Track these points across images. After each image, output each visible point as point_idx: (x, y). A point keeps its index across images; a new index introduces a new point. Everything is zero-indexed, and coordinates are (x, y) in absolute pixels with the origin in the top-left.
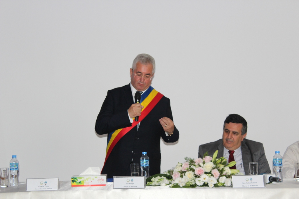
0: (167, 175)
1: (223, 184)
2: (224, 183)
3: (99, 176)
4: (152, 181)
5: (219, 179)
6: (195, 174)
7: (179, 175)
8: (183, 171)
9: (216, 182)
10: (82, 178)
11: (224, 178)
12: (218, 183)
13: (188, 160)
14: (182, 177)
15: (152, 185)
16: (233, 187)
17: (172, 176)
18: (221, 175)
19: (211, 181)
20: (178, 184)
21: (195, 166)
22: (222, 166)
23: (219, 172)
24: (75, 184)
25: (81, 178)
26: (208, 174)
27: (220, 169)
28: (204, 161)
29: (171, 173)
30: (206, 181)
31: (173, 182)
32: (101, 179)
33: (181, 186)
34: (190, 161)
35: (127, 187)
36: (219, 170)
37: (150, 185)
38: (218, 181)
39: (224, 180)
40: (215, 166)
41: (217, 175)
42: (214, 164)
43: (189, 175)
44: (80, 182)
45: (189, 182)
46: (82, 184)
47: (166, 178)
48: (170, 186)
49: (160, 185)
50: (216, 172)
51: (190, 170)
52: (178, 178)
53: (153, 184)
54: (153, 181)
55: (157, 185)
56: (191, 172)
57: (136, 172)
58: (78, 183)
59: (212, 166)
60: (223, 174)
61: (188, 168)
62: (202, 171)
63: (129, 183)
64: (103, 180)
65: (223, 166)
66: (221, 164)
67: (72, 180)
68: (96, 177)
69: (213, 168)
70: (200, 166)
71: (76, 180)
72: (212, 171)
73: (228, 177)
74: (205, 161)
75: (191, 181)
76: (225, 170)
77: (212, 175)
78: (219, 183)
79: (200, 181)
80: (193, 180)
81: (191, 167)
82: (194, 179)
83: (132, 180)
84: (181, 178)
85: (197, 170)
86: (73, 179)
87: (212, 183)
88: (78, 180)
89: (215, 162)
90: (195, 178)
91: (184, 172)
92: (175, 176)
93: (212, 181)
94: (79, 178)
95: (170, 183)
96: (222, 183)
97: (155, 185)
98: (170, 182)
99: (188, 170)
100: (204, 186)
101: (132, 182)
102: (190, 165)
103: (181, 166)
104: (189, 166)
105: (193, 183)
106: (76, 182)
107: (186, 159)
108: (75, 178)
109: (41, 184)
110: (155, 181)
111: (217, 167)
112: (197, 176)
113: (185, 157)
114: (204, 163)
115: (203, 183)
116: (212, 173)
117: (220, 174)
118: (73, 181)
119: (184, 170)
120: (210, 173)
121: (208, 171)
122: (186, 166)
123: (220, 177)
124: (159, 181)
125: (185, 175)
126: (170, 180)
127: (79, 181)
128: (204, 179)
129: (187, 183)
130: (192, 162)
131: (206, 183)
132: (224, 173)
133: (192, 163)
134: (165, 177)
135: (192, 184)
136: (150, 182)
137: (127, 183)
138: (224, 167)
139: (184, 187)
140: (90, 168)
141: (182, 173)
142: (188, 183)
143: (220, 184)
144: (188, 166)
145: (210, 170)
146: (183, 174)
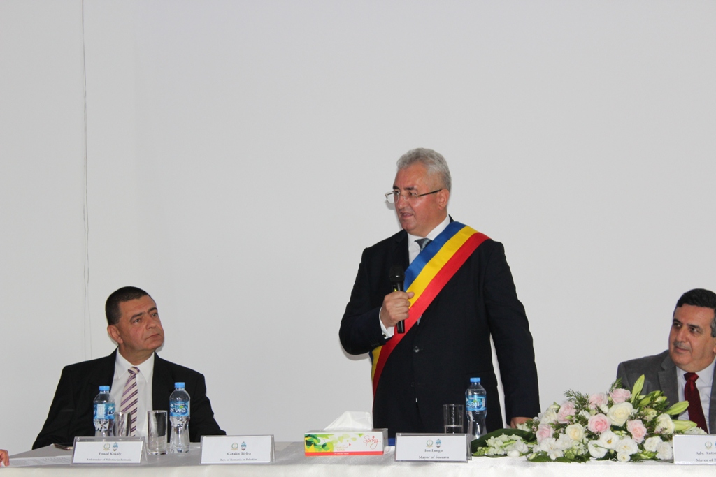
0: (525, 432)
1: (652, 455)
2: (656, 452)
3: (368, 431)
4: (488, 446)
5: (644, 442)
6: (588, 431)
7: (552, 431)
8: (560, 422)
9: (635, 450)
10: (329, 437)
11: (657, 439)
12: (640, 451)
13: (573, 397)
14: (556, 436)
15: (487, 456)
16: (676, 462)
17: (535, 435)
18: (651, 433)
19: (625, 447)
20: (547, 453)
21: (589, 411)
22: (652, 413)
23: (646, 427)
24: (312, 449)
25: (325, 436)
26: (617, 432)
27: (649, 418)
28: (610, 399)
29: (533, 427)
30: (612, 447)
31: (537, 449)
32: (371, 438)
33: (553, 457)
34: (579, 401)
35: (426, 459)
36: (644, 422)
37: (484, 455)
38: (641, 446)
39: (656, 445)
40: (636, 411)
41: (640, 432)
42: (635, 407)
43: (575, 433)
44: (324, 446)
45: (572, 449)
46: (329, 449)
47: (521, 438)
48: (528, 459)
49: (505, 455)
50: (638, 427)
51: (577, 422)
52: (548, 439)
53: (491, 451)
54: (491, 446)
55: (501, 456)
56: (578, 426)
57: (455, 424)
58: (321, 447)
59: (629, 411)
60: (655, 432)
61: (572, 416)
62: (605, 423)
63: (430, 449)
64: (376, 441)
65: (656, 412)
66: (652, 407)
67: (306, 441)
68: (360, 434)
69: (631, 418)
70: (600, 411)
71: (315, 441)
72: (628, 424)
73: (667, 438)
74: (613, 400)
75: (578, 447)
76: (659, 423)
77: (629, 434)
78: (643, 453)
79: (597, 446)
80: (581, 444)
81: (580, 414)
82: (585, 442)
83: (439, 442)
84: (555, 439)
85: (594, 421)
86: (307, 439)
87: (625, 453)
88: (319, 441)
89: (637, 404)
90: (587, 440)
91: (564, 426)
92: (541, 434)
93: (627, 446)
94: (321, 436)
95: (531, 451)
96: (651, 452)
97: (497, 455)
98: (529, 448)
99: (572, 421)
100: (608, 459)
101: (438, 447)
102: (576, 408)
103: (557, 412)
104: (575, 410)
105: (582, 452)
106: (315, 445)
107: (569, 394)
108: (314, 437)
109: (233, 449)
110: (495, 445)
111: (640, 415)
112: (592, 436)
113: (567, 389)
114: (610, 404)
115: (606, 451)
116: (629, 428)
117: (648, 432)
118: (309, 443)
119: (564, 420)
120: (624, 428)
121: (620, 424)
122: (568, 411)
123: (646, 437)
124: (505, 446)
125: (564, 433)
126: (530, 445)
127: (322, 443)
128: (609, 442)
129: (568, 450)
130: (582, 402)
131: (612, 452)
132: (658, 429)
133: (583, 405)
134: (519, 435)
135: (579, 454)
136: (484, 449)
137: (428, 449)
138: (658, 414)
139: (558, 459)
140: (348, 414)
141: (559, 427)
142: (571, 452)
143: (645, 455)
144: (573, 412)
145: (624, 422)
146: (562, 430)
